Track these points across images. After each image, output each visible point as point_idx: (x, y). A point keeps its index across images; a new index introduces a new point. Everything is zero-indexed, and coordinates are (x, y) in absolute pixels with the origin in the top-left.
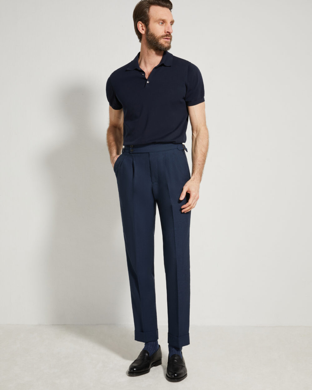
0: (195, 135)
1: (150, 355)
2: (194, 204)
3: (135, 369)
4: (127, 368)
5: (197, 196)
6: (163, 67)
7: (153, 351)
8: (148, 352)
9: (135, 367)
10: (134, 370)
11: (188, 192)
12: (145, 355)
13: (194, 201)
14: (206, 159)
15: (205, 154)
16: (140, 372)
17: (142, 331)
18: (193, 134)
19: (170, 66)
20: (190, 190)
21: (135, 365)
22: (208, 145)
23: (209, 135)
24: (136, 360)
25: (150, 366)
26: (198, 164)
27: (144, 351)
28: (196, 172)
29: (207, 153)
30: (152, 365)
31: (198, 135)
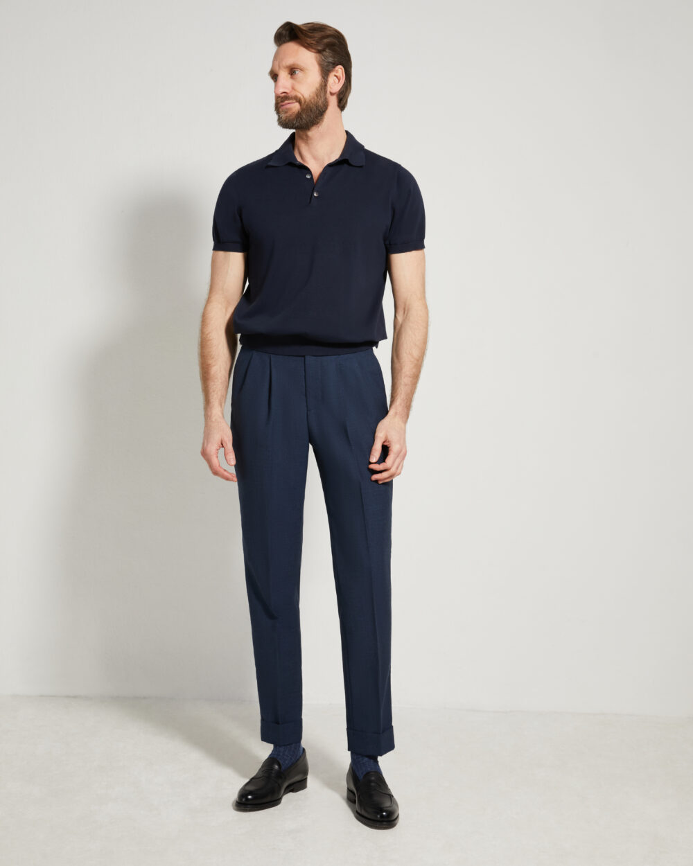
0: (400, 319)
1: (283, 768)
2: (397, 468)
3: (250, 797)
4: (234, 796)
5: (404, 451)
6: (346, 165)
7: (291, 759)
8: (280, 761)
9: (250, 793)
10: (247, 799)
11: (386, 444)
12: (272, 769)
13: (398, 460)
14: (420, 372)
15: (418, 360)
16: (261, 804)
17: (277, 723)
18: (397, 315)
19: (361, 167)
20: (389, 438)
21: (251, 788)
22: (425, 342)
23: (430, 320)
24: (253, 778)
25: (283, 791)
26: (403, 383)
27: (271, 760)
28: (399, 401)
29: (422, 360)
30: (286, 789)
31: (406, 318)
